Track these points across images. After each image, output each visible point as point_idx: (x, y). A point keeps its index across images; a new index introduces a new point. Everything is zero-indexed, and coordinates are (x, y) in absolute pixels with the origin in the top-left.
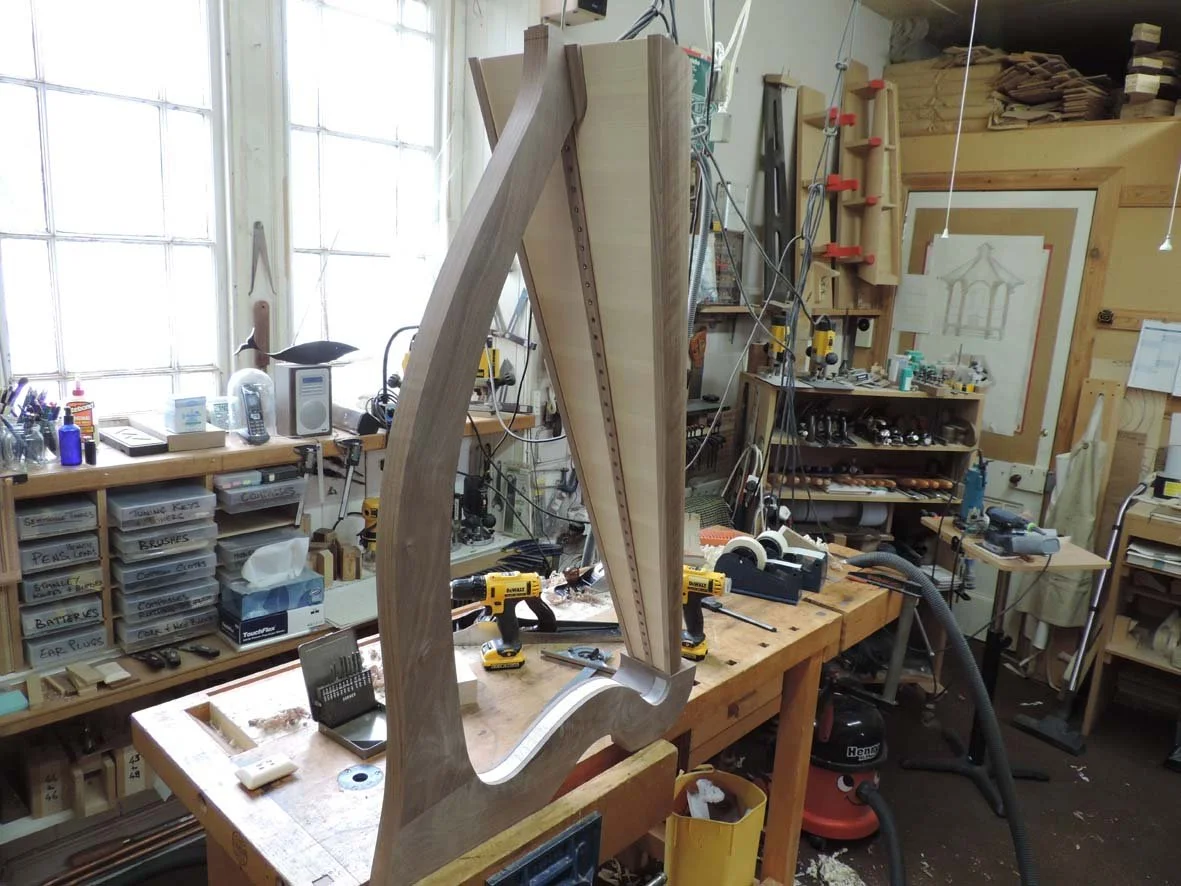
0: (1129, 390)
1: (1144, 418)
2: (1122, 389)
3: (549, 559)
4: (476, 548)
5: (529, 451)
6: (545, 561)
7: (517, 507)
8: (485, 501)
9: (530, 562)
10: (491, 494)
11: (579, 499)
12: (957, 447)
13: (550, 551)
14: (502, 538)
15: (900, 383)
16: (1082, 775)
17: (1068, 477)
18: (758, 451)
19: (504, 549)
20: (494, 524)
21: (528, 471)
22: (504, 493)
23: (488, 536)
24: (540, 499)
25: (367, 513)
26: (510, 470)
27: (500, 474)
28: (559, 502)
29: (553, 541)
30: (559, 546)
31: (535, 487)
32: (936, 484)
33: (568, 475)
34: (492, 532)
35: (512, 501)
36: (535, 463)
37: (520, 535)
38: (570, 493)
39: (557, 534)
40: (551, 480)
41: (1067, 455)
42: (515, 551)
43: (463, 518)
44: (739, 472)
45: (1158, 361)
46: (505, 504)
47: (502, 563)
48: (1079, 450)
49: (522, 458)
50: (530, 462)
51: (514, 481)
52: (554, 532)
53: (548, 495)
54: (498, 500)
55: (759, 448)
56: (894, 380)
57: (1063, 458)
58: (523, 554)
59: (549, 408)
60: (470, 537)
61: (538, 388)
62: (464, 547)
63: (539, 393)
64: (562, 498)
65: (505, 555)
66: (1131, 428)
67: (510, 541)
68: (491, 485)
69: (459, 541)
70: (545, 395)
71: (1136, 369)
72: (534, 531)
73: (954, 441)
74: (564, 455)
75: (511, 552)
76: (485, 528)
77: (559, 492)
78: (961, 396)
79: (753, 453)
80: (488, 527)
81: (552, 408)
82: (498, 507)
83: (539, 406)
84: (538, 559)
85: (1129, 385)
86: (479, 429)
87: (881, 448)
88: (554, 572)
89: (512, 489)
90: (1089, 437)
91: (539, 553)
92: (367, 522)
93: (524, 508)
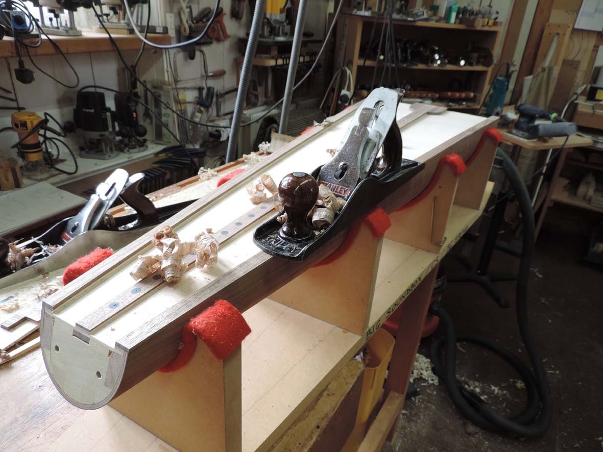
0: (575, 31)
1: (580, 50)
2: (570, 29)
3: (196, 160)
4: (132, 155)
5: (169, 70)
6: (192, 162)
7: (164, 119)
8: (134, 114)
9: (180, 163)
10: (141, 109)
11: (215, 113)
12: (479, 68)
13: (195, 153)
14: (154, 146)
15: (447, 18)
16: (537, 274)
17: (530, 91)
18: (348, 72)
19: (157, 154)
20: (145, 133)
21: (170, 87)
22: (152, 107)
23: (142, 144)
24: (184, 112)
25: (16, 125)
26: (155, 87)
27: (146, 90)
28: (199, 115)
29: (197, 147)
30: (202, 150)
31: (178, 102)
32: (463, 95)
33: (205, 92)
34: (145, 141)
35: (160, 115)
36: (176, 81)
37: (170, 142)
38: (207, 107)
39: (200, 141)
40: (190, 96)
41: (530, 77)
42: (166, 155)
43: (117, 129)
44: (333, 90)
45: (596, 9)
46: (154, 116)
47: (156, 166)
48: (539, 74)
49: (164, 77)
50: (171, 79)
51: (160, 96)
52: (198, 140)
53: (190, 109)
54: (147, 114)
55: (349, 69)
56: (443, 15)
57: (529, 79)
58: (173, 157)
59: (182, 30)
60: (126, 145)
61: (171, 12)
62: (122, 155)
63: (172, 15)
64: (200, 112)
65: (157, 159)
66: (571, 57)
67: (161, 148)
68: (140, 101)
69: (117, 150)
70: (178, 19)
71: (581, 16)
72: (180, 138)
73: (478, 63)
74: (199, 76)
75: (162, 156)
76: (138, 138)
77: (198, 106)
78: (486, 28)
79: (344, 74)
80: (140, 136)
81: (185, 30)
82: (148, 121)
83: (173, 27)
84: (187, 161)
85: (576, 27)
86: (118, 45)
87: (432, 68)
88: (202, 168)
89: (157, 102)
90: (546, 64)
91: (186, 156)
92: (20, 135)
93: (170, 120)
